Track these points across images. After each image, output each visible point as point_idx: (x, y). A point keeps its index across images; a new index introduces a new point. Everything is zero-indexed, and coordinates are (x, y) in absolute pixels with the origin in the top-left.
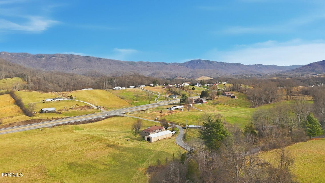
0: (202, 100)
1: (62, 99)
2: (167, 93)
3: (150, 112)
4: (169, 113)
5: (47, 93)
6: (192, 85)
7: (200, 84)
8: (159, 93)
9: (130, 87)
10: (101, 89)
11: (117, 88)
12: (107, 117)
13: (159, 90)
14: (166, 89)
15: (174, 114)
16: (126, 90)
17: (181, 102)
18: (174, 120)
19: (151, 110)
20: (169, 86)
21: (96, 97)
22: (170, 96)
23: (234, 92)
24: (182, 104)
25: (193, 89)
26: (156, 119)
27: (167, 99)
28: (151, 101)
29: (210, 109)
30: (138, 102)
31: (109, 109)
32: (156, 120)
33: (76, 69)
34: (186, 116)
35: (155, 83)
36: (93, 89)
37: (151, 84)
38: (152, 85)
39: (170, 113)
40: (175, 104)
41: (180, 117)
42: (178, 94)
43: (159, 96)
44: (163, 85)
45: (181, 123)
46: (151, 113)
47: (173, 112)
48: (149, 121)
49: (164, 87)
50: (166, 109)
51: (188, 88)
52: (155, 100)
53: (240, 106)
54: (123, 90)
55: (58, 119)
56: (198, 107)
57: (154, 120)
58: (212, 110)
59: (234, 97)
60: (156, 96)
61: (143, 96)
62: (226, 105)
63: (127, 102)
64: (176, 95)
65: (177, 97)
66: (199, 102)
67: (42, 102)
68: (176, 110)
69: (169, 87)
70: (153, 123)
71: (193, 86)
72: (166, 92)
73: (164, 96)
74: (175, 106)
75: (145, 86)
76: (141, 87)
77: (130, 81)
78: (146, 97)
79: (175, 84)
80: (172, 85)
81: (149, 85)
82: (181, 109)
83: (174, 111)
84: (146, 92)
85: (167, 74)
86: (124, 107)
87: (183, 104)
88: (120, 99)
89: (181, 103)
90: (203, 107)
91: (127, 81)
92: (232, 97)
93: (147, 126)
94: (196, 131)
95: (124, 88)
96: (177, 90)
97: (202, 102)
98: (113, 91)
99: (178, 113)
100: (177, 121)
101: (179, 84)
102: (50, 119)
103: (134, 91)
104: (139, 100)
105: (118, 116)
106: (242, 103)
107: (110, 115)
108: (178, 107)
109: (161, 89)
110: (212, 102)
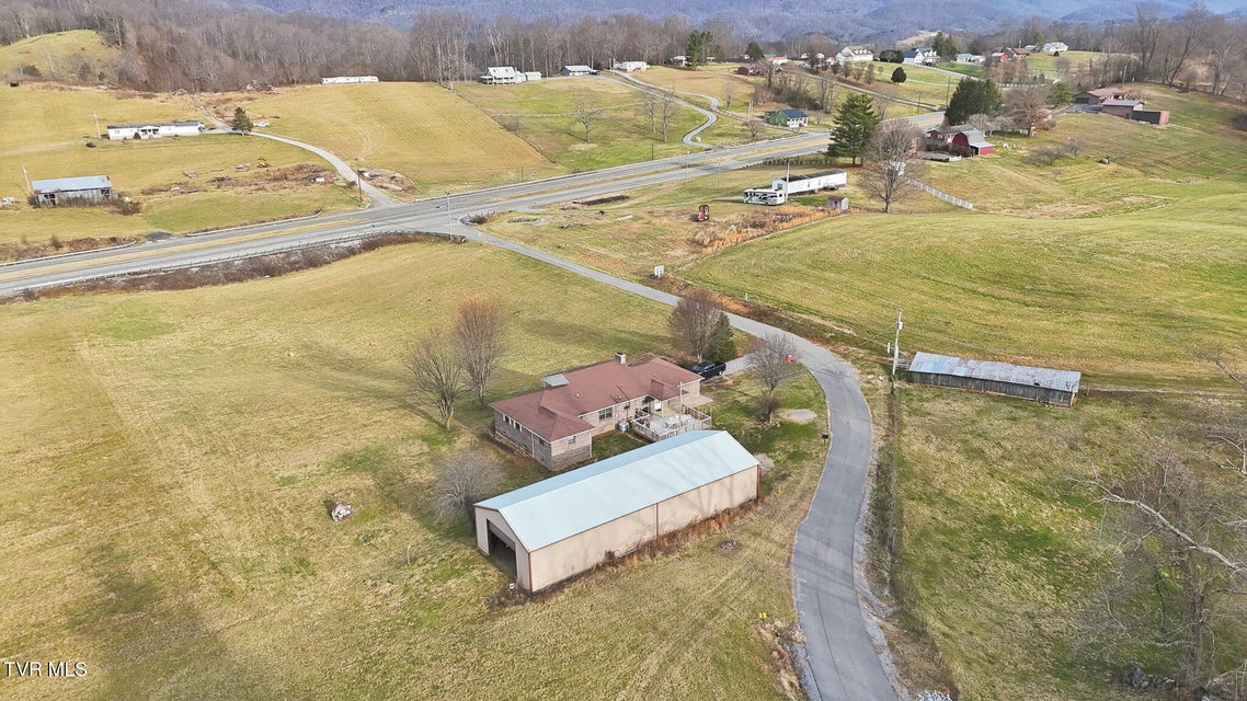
0: (961, 139)
1: (192, 130)
2: (755, 99)
3: (636, 219)
4: (754, 226)
5: (146, 97)
6: (889, 56)
7: (932, 56)
8: (715, 102)
9: (569, 68)
10: (419, 79)
11: (498, 72)
12: (371, 245)
13: (714, 82)
14: (751, 79)
15: (788, 235)
16: (546, 86)
17: (833, 152)
18: (786, 291)
19: (644, 199)
20: (771, 66)
21: (381, 120)
22: (770, 118)
23: (1148, 91)
24: (841, 160)
25: (899, 77)
26: (659, 271)
27: (752, 134)
28: (664, 146)
29: (1020, 192)
30: (593, 149)
31: (427, 185)
32: (651, 280)
33: (393, 8)
34: (878, 258)
35: (694, 49)
36: (380, 80)
37: (679, 58)
38: (683, 58)
39: (762, 225)
40: (797, 162)
41: (834, 267)
42: (816, 106)
43: (712, 117)
44: (741, 60)
45: (841, 320)
46: (636, 226)
47: (784, 218)
48: (601, 290)
49: (742, 71)
50: (739, 193)
51: (870, 72)
52: (687, 139)
53: (1207, 173)
54: (534, 85)
55: (91, 243)
56: (947, 183)
57: (642, 282)
58: (1033, 200)
59: (1153, 117)
60: (694, 118)
61: (630, 114)
62: (1112, 167)
63: (531, 150)
64: (806, 112)
65: (812, 119)
66: (945, 149)
67: (84, 142)
68: (806, 202)
69: (770, 71)
70: (626, 303)
71: (896, 66)
72: (751, 95)
73: (736, 118)
74: (798, 173)
75: (643, 65)
76: (625, 70)
77: (568, 38)
78: (642, 120)
79: (804, 56)
80: (785, 61)
81: (668, 63)
82: (831, 198)
83: (790, 209)
84: (644, 96)
85: (768, 23)
86: (512, 175)
87: (849, 160)
88: (504, 132)
89: (837, 155)
90: (974, 180)
91: (555, 38)
92: (1139, 116)
93: (581, 328)
94: (984, 423)
95: (535, 76)
96: (811, 85)
97: (962, 147)
98: (480, 90)
99: (818, 226)
100: (807, 302)
101: (821, 56)
102: (38, 249)
103: (587, 89)
104: (603, 140)
105: (437, 235)
106: (1213, 155)
107: (398, 228)
108: (815, 184)
109: (726, 77)
110: (1023, 149)
